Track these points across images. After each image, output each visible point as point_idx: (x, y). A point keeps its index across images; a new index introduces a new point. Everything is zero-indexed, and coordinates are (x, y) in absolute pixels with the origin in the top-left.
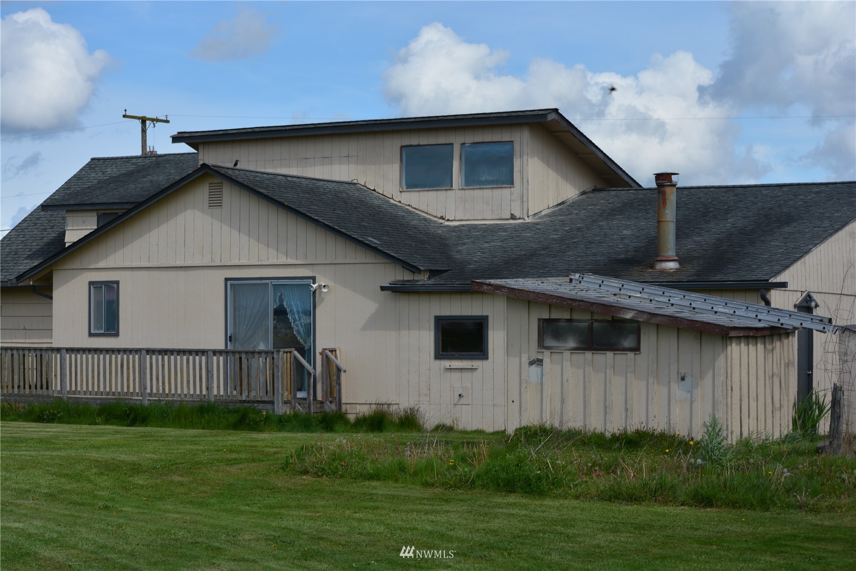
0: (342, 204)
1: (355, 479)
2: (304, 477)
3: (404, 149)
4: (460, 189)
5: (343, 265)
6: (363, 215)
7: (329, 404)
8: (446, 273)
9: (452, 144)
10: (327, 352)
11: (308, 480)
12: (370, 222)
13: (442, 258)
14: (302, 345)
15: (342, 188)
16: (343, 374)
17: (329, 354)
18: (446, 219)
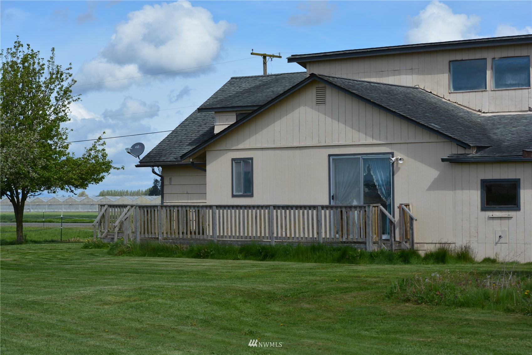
0: (411, 101)
1: (449, 306)
2: (407, 304)
3: (451, 63)
4: (492, 91)
5: (414, 144)
6: (426, 109)
7: (405, 244)
8: (488, 149)
9: (486, 59)
10: (403, 206)
11: (411, 307)
12: (431, 114)
13: (484, 138)
14: (384, 201)
15: (408, 91)
16: (415, 222)
17: (405, 207)
18: (482, 112)
